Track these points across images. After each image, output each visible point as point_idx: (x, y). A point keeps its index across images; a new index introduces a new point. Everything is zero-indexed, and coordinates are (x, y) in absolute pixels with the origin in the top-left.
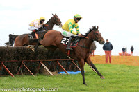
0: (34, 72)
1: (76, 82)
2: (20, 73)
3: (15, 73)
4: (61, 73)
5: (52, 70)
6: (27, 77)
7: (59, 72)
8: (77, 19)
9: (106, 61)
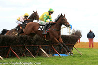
0: (35, 55)
1: (67, 62)
2: (24, 55)
3: (20, 55)
4: (55, 55)
5: (48, 53)
6: (29, 58)
7: (53, 55)
8: (51, 13)
9: (90, 46)
